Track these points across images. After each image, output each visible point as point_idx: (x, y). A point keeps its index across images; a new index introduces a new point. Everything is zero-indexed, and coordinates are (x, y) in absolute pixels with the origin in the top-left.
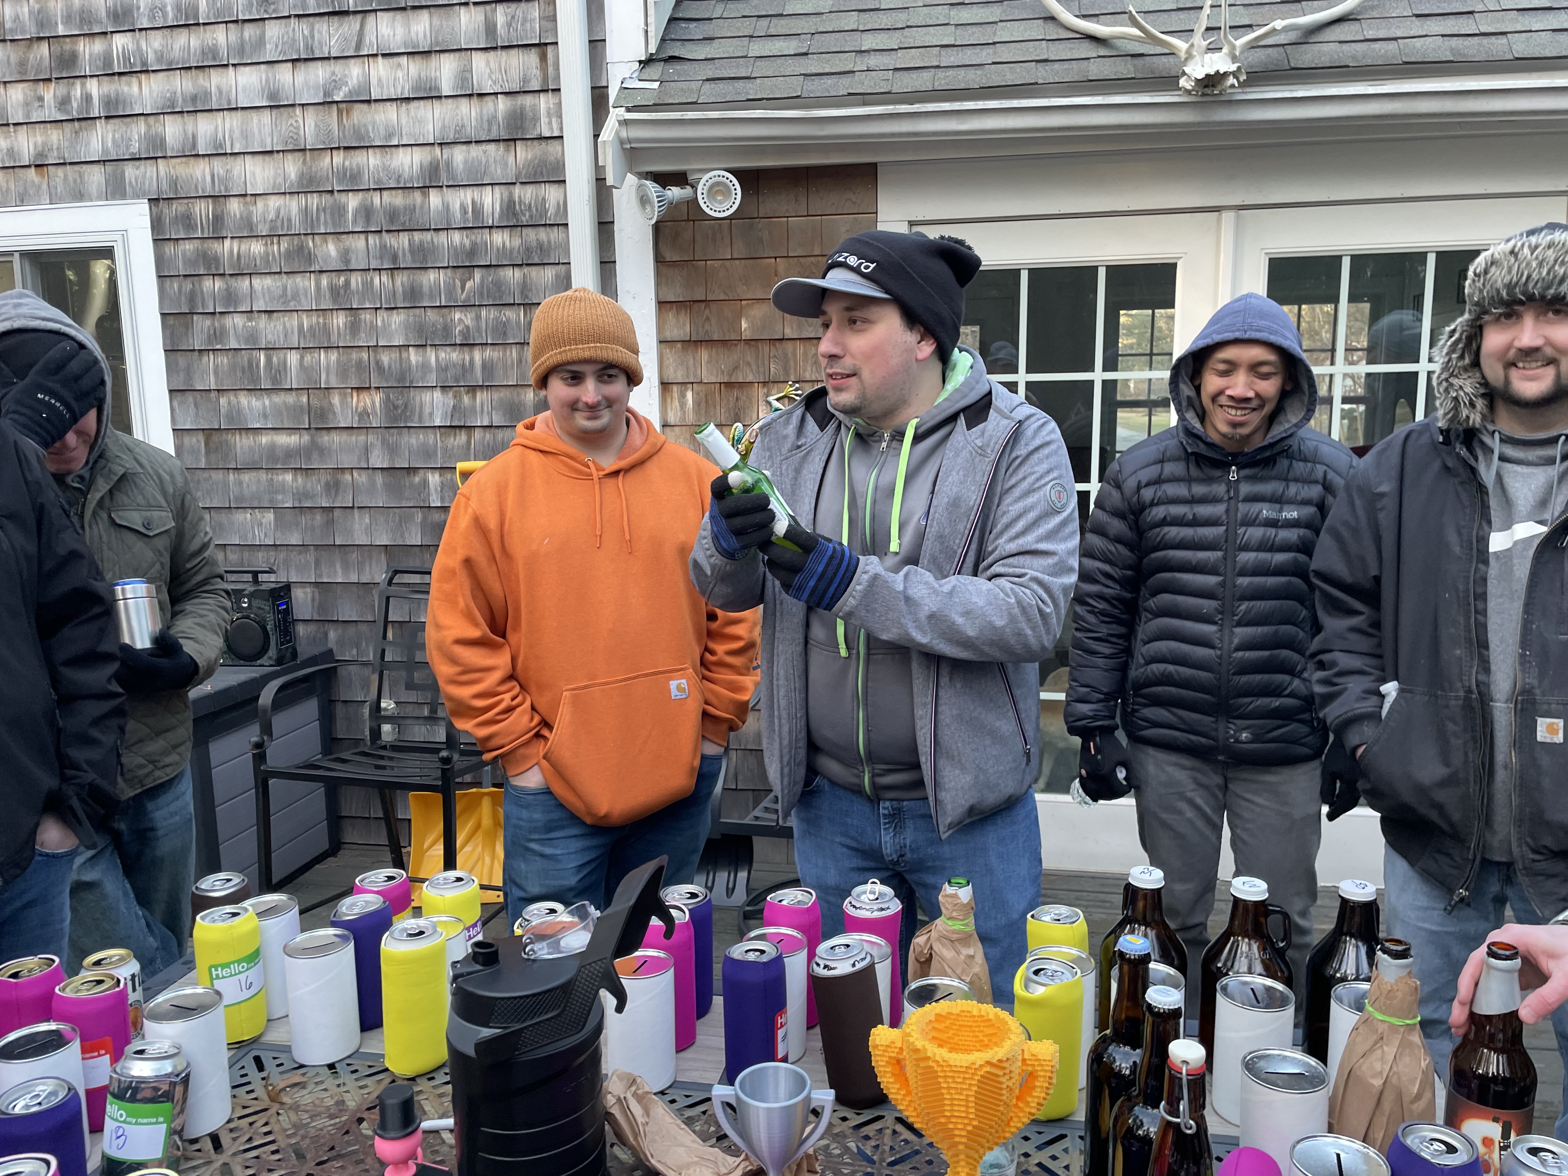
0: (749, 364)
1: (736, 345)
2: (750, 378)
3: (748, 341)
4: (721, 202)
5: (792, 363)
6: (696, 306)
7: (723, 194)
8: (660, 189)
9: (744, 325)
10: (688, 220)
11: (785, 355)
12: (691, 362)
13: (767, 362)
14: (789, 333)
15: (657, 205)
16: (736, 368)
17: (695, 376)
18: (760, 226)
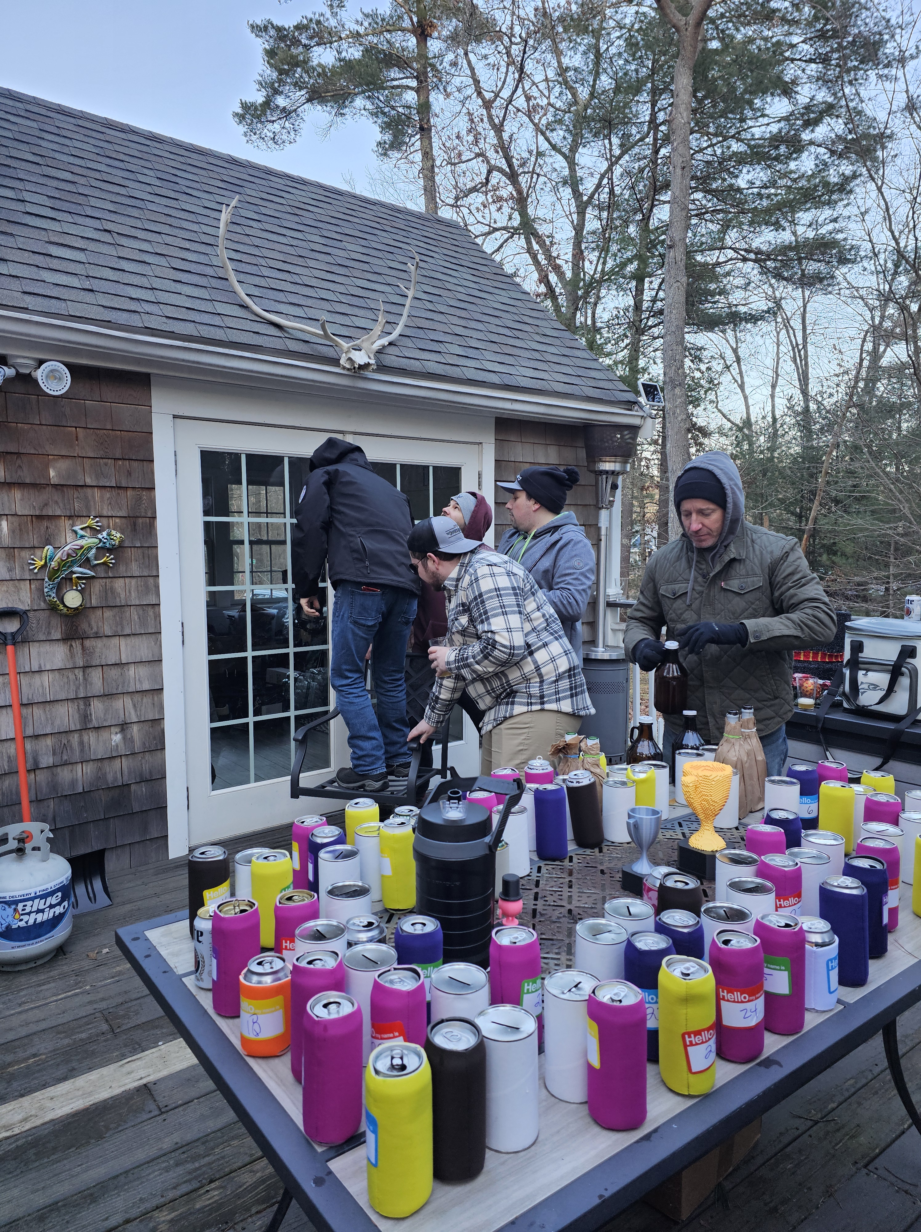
0: (57, 502)
1: (44, 488)
2: (58, 513)
3: (55, 486)
4: (55, 384)
5: (92, 503)
6: (8, 456)
7: (56, 378)
9: (52, 473)
11: (86, 497)
12: (6, 498)
13: (71, 502)
14: (89, 481)
16: (46, 505)
17: (10, 510)
18: (63, 404)
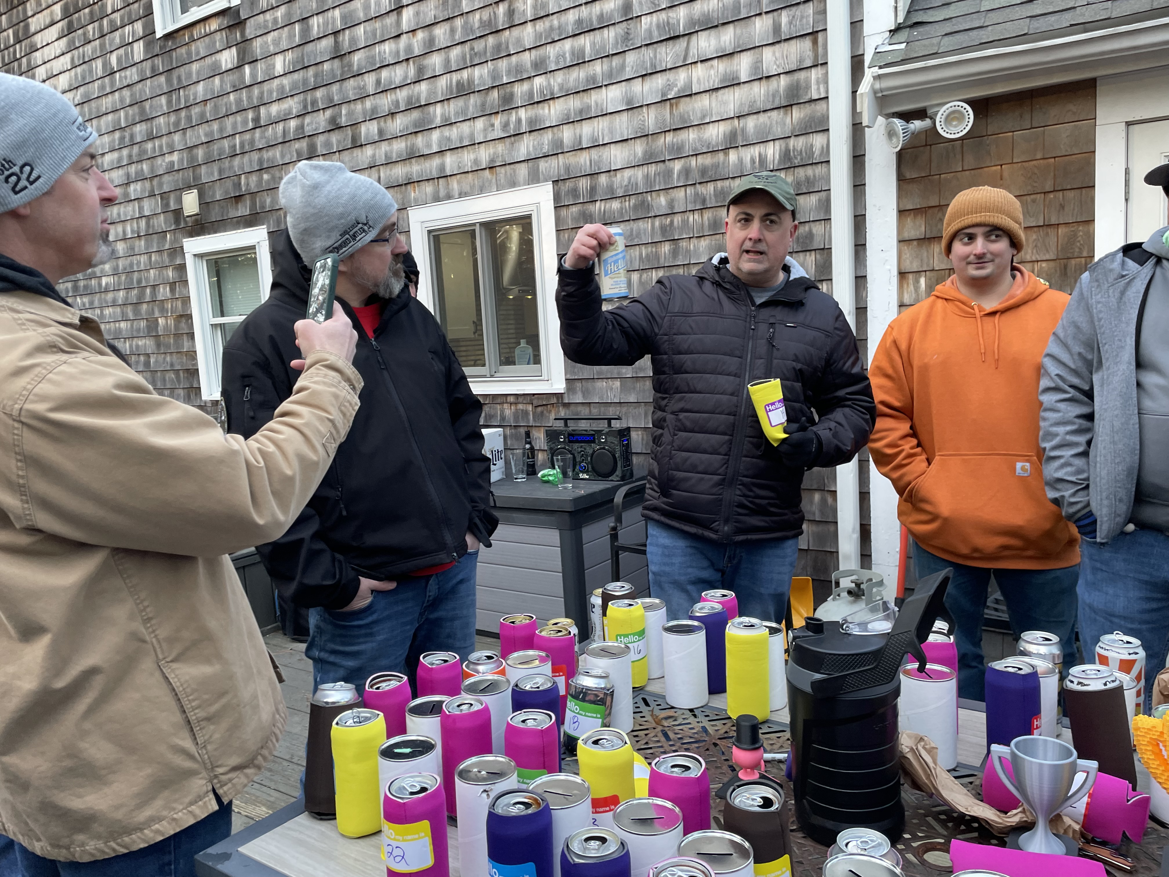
4: (955, 126)
6: (930, 211)
7: (957, 119)
8: (905, 123)
10: (926, 145)
12: (925, 254)
15: (902, 136)
17: (928, 265)
18: (988, 142)
